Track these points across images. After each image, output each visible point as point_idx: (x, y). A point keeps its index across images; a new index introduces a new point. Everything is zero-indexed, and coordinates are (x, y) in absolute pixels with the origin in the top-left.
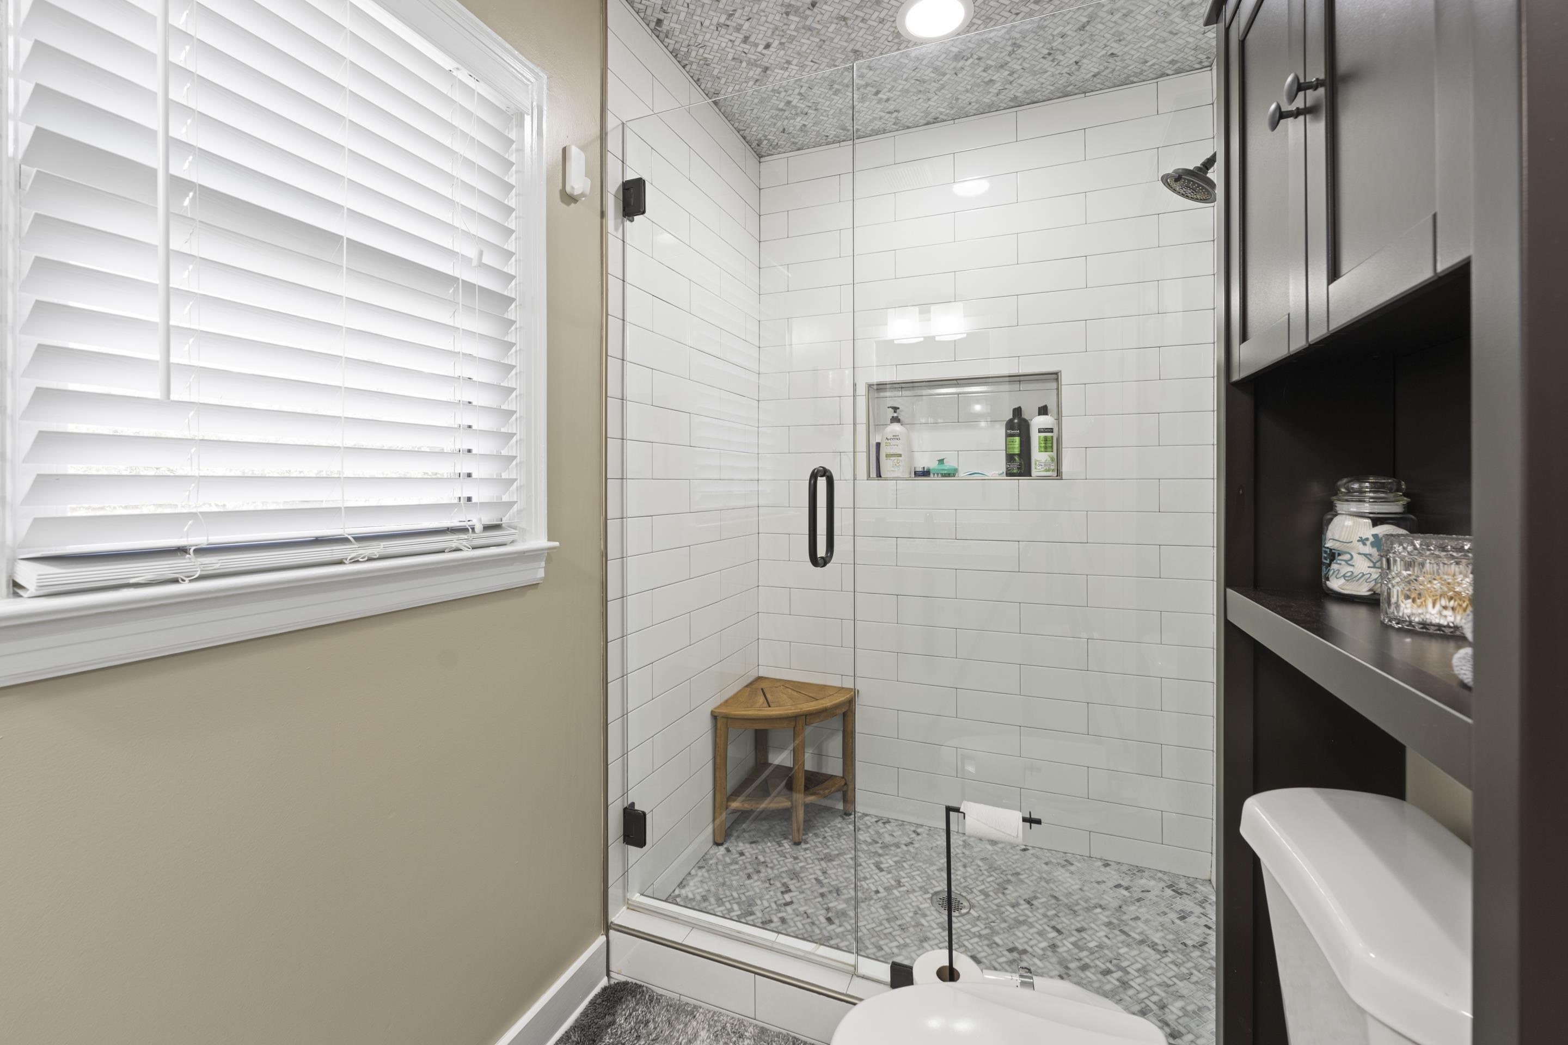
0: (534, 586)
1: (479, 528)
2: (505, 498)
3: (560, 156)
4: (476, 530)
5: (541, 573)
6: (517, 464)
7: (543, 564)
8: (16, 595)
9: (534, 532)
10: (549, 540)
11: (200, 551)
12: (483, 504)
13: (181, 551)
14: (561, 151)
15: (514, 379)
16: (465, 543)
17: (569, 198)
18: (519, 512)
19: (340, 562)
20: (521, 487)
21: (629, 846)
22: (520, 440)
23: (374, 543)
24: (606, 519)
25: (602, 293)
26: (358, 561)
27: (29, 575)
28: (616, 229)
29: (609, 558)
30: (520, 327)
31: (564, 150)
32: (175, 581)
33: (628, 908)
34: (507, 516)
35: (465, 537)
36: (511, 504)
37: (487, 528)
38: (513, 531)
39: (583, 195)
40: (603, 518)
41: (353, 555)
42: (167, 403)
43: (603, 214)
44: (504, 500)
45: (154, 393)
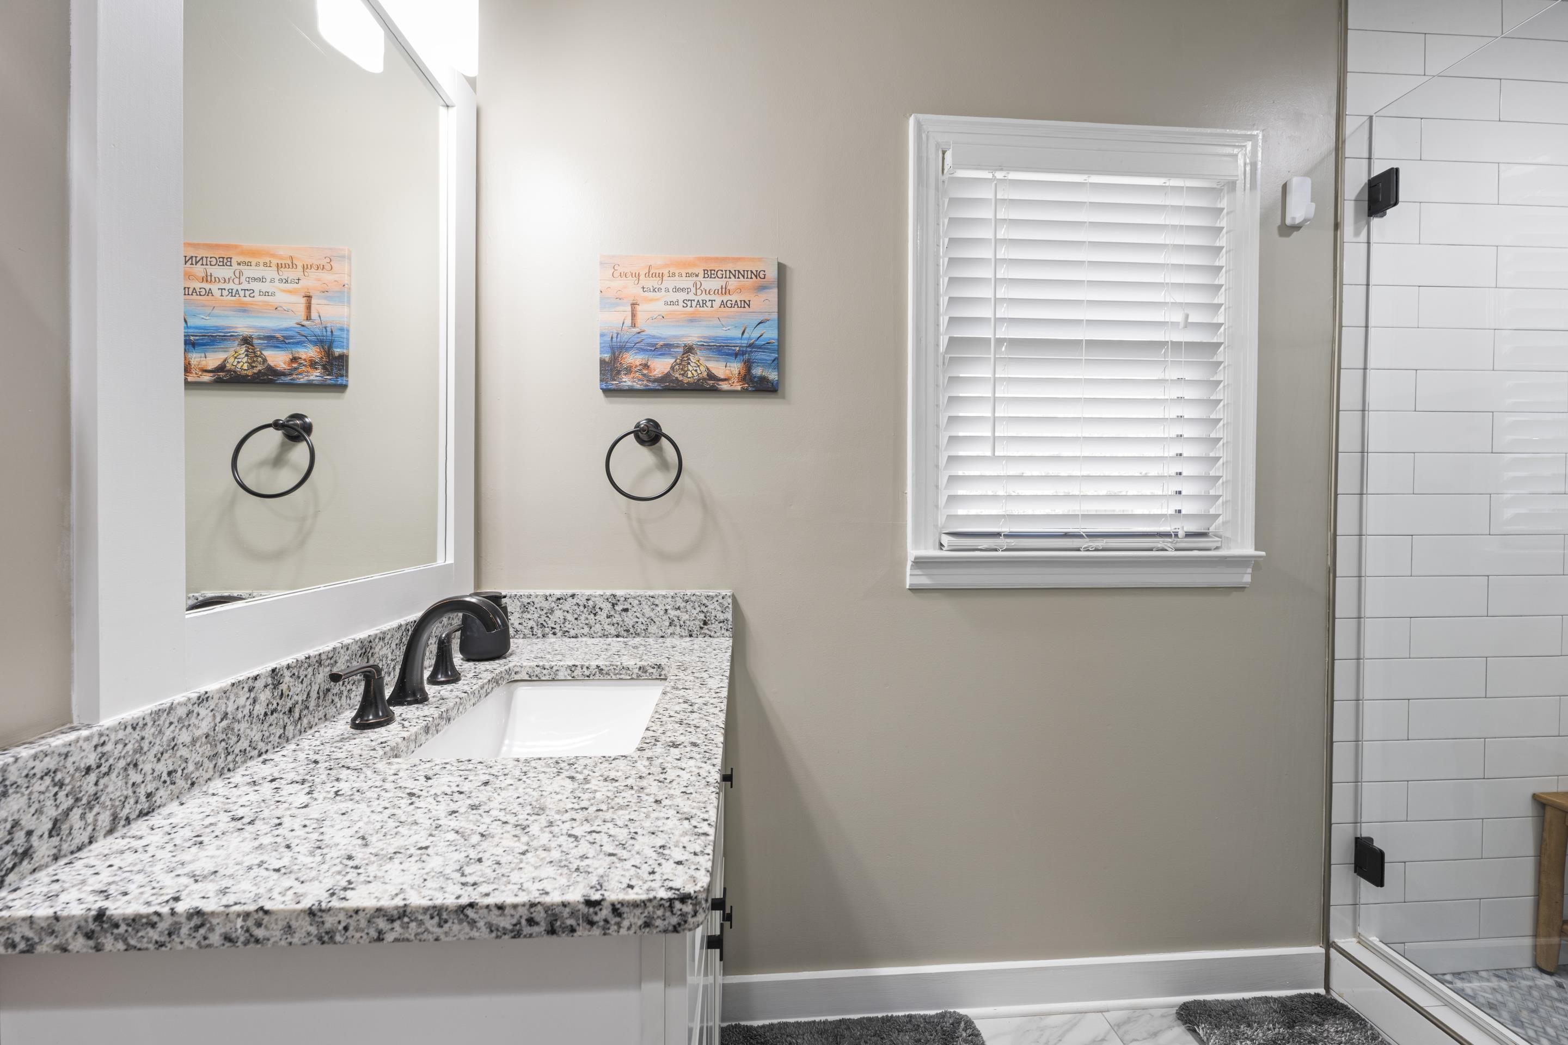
0: (1241, 589)
1: (1181, 534)
2: (1212, 511)
3: (1279, 194)
4: (1180, 536)
5: (1247, 579)
6: (1223, 483)
7: (1250, 570)
8: (941, 549)
9: (1239, 541)
10: (1256, 549)
11: (1008, 536)
12: (1187, 516)
13: (998, 535)
14: (1280, 189)
15: (1222, 410)
16: (1169, 545)
17: (1287, 230)
18: (1224, 523)
19: (1078, 550)
20: (1226, 502)
21: (1362, 880)
22: (1227, 462)
23: (1100, 539)
24: (1335, 535)
25: (1335, 307)
26: (1088, 550)
27: (946, 540)
28: (1357, 233)
29: (1338, 574)
30: (1229, 365)
31: (1285, 187)
32: (996, 550)
33: (1359, 942)
34: (1214, 525)
35: (1170, 540)
36: (1217, 516)
37: (1189, 535)
38: (1217, 539)
39: (1305, 220)
40: (1330, 534)
41: (1086, 546)
42: (994, 458)
43: (1337, 226)
44: (1211, 513)
45: (989, 453)
